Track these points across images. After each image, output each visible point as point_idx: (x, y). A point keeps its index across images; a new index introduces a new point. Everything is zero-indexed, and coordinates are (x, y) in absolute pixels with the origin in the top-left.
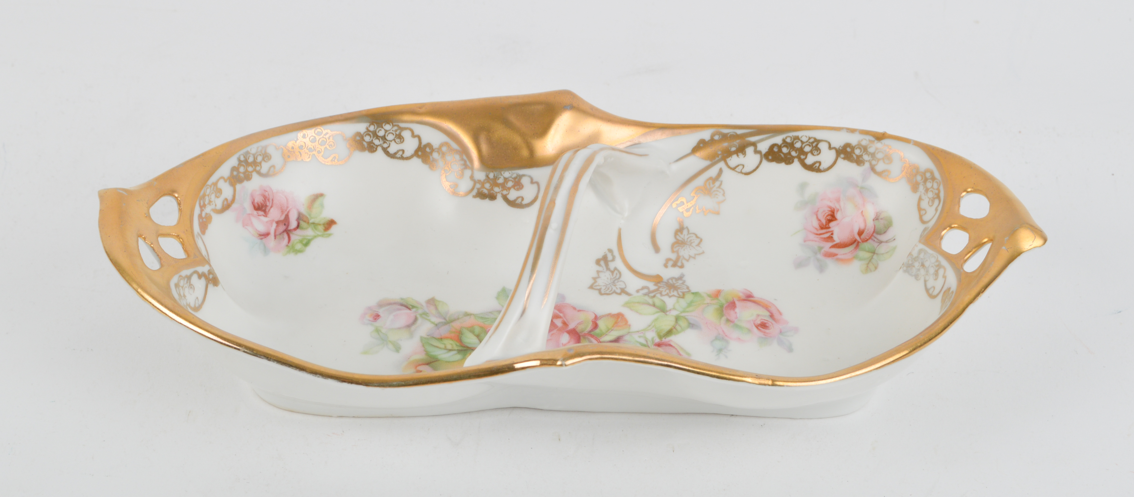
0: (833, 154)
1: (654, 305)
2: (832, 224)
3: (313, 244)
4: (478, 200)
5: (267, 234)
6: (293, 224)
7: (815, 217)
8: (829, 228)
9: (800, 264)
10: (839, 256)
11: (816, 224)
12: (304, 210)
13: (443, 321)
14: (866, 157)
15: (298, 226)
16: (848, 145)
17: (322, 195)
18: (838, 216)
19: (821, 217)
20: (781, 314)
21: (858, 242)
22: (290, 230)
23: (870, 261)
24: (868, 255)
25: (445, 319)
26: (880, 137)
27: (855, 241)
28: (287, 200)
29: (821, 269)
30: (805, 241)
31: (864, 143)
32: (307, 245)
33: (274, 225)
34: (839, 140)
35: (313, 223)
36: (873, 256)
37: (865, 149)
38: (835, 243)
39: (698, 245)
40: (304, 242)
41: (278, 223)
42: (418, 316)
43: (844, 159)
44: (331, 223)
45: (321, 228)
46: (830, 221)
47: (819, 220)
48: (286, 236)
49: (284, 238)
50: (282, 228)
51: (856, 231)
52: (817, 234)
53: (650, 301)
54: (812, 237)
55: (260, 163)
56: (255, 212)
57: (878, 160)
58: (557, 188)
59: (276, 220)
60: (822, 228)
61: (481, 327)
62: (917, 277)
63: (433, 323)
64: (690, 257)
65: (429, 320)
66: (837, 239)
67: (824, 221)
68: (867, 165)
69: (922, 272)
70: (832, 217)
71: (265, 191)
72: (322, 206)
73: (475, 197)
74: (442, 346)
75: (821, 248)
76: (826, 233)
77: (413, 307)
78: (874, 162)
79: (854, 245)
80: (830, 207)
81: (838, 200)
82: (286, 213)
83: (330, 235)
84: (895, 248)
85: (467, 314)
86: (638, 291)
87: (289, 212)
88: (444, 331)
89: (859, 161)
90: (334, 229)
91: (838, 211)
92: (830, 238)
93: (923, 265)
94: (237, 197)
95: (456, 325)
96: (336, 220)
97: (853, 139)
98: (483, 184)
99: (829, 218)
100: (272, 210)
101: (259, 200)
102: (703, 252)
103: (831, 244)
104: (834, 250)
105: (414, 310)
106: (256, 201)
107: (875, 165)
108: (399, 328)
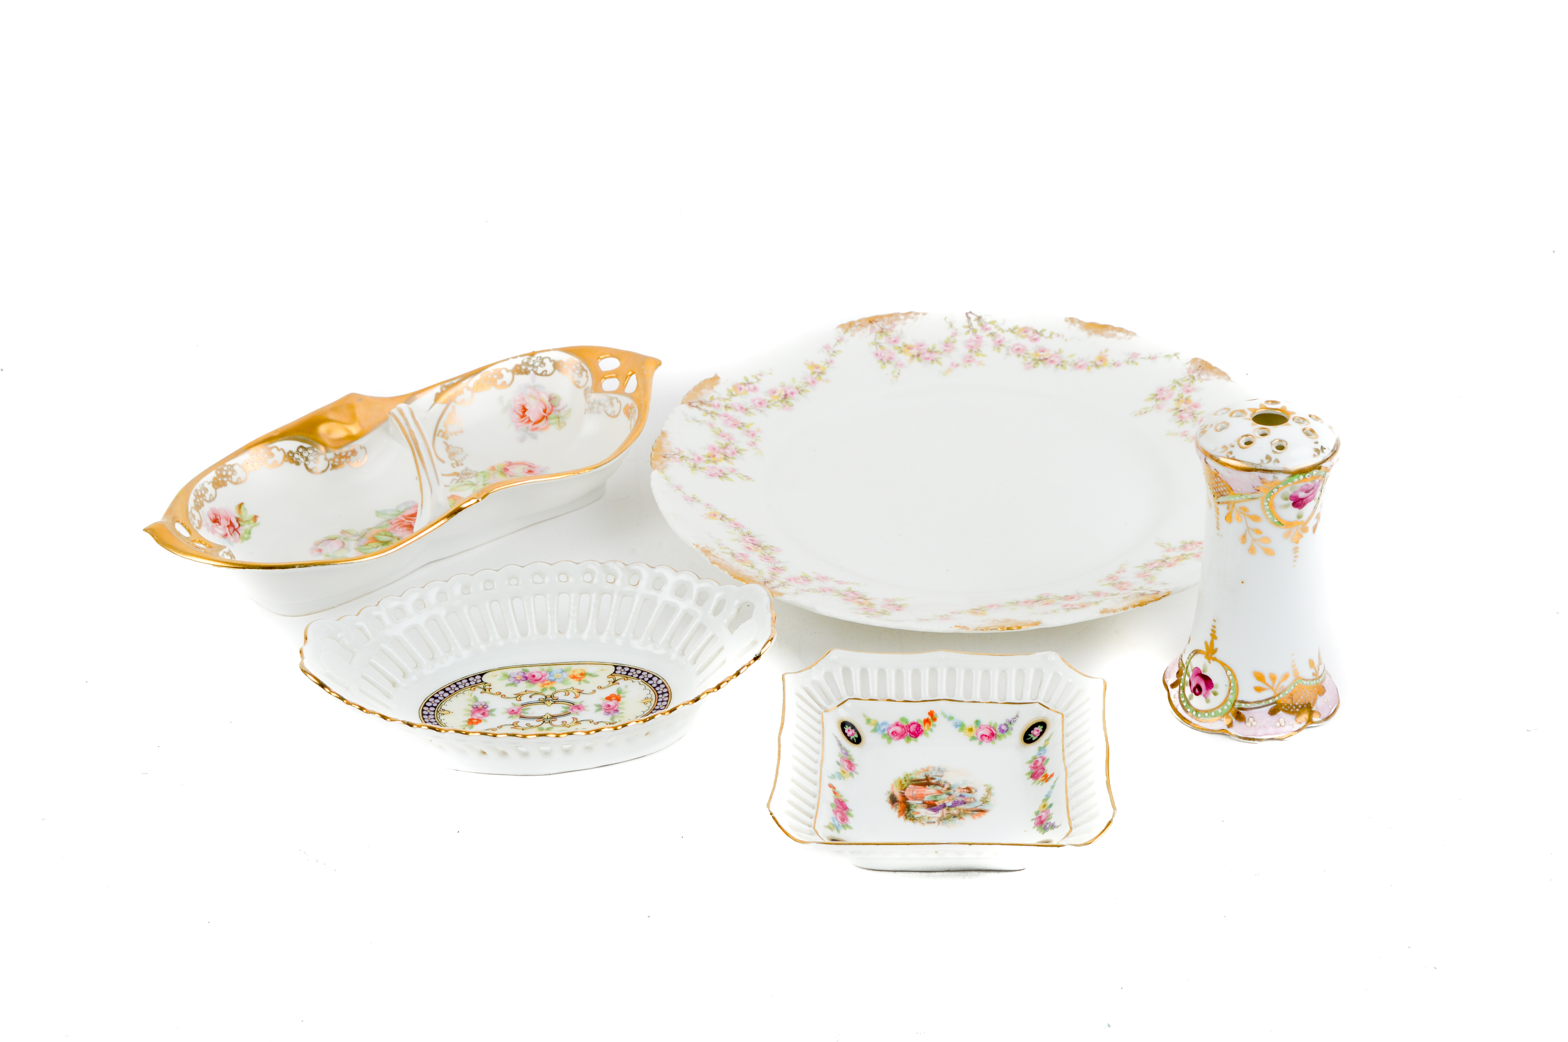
0: (510, 375)
1: (466, 485)
2: (526, 413)
3: (253, 531)
4: (334, 471)
5: (226, 535)
6: (236, 525)
7: (515, 413)
8: (526, 416)
9: (522, 440)
10: (540, 428)
11: (518, 417)
12: (238, 516)
13: (359, 537)
14: (530, 368)
15: (239, 525)
16: (517, 366)
17: (242, 504)
18: (527, 407)
19: (518, 412)
20: (533, 464)
21: (546, 417)
22: (237, 529)
23: (559, 422)
24: (556, 420)
25: (359, 536)
26: (532, 354)
27: (544, 416)
28: (226, 512)
29: (535, 437)
30: (517, 428)
31: (525, 361)
32: (250, 533)
33: (227, 528)
34: (511, 365)
35: (246, 521)
36: (559, 420)
37: (527, 364)
38: (533, 422)
39: (462, 451)
40: (248, 532)
41: (228, 526)
42: (343, 541)
43: (518, 374)
44: (255, 518)
45: (252, 522)
46: (524, 412)
47: (518, 414)
48: (235, 532)
49: (236, 534)
50: (232, 529)
51: (542, 411)
52: (521, 422)
53: (462, 484)
54: (519, 424)
55: (204, 495)
56: (214, 524)
57: (537, 367)
58: (407, 424)
59: (227, 525)
60: (522, 417)
61: (384, 531)
62: (599, 412)
63: (355, 540)
64: (462, 459)
65: (352, 540)
66: (533, 419)
67: (521, 414)
68: (532, 372)
69: (601, 408)
70: (525, 410)
71: (213, 510)
72: (245, 509)
73: (331, 470)
74: (371, 547)
75: (528, 428)
76: (526, 419)
77: (336, 538)
78: (535, 369)
79: (545, 419)
80: (521, 405)
81: (523, 399)
82: (229, 520)
83: (259, 524)
84: (570, 410)
85: (369, 529)
86: (451, 483)
87: (230, 519)
88: (364, 541)
89: (526, 372)
90: (258, 519)
91: (526, 405)
92: (529, 421)
93: (600, 404)
94: (202, 518)
95: (369, 535)
96: (257, 515)
97: (519, 361)
98: (333, 460)
99: (523, 410)
100: (221, 520)
101: (213, 517)
102: (467, 454)
103: (531, 424)
104: (535, 426)
105: (337, 539)
106: (212, 518)
107: (536, 371)
108: (339, 550)
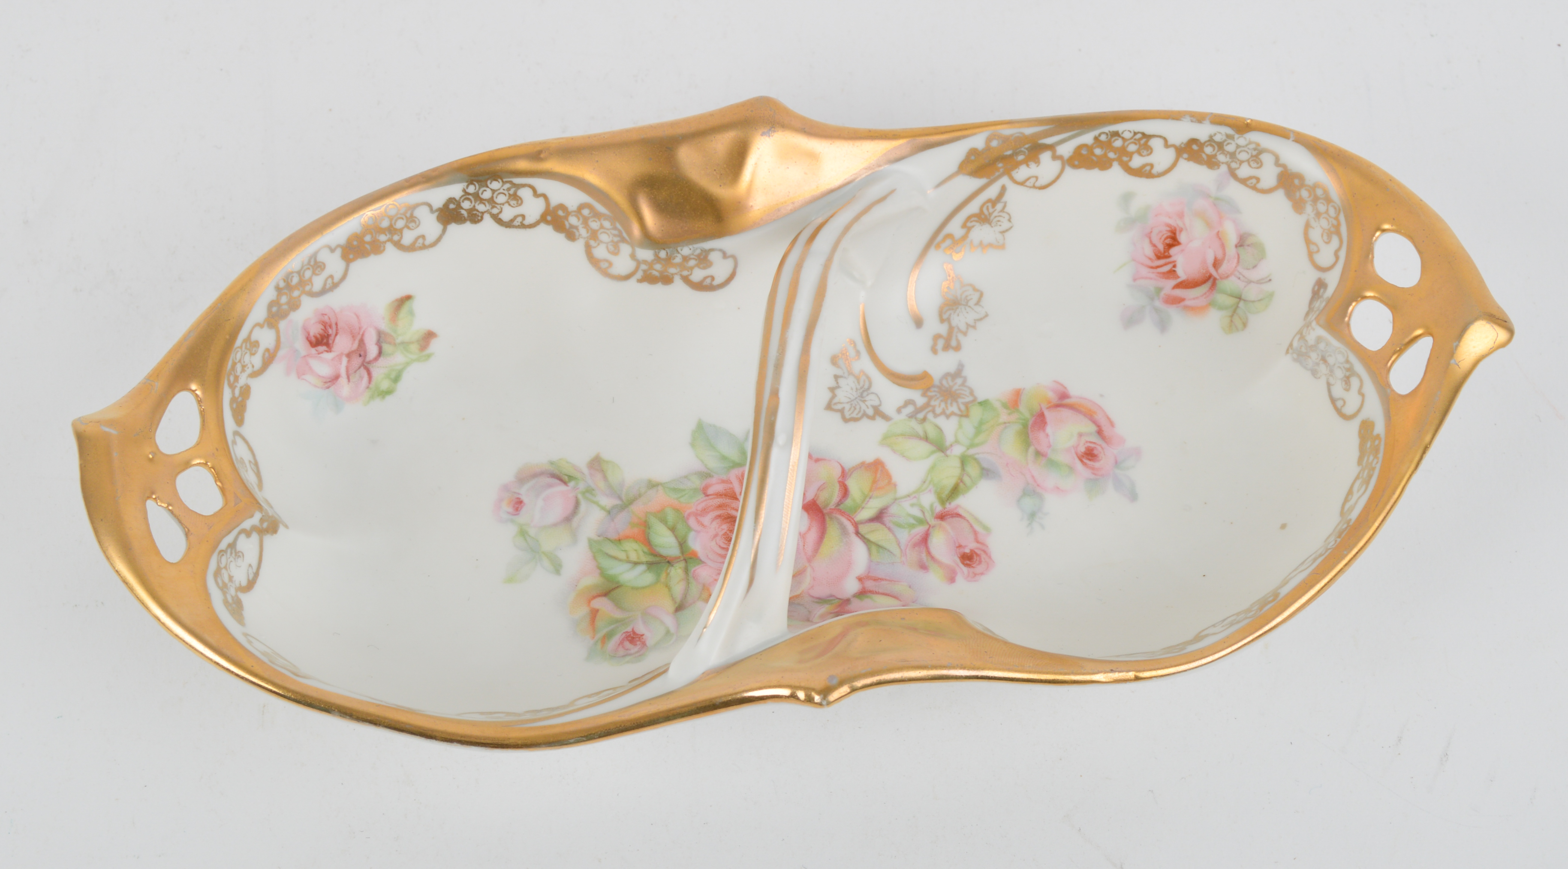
0: (1171, 154)
1: (926, 439)
2: (1173, 251)
3: (406, 377)
4: (645, 286)
5: (336, 378)
6: (372, 351)
7: (1147, 241)
8: (1169, 256)
9: (1130, 320)
10: (1187, 303)
11: (1149, 251)
12: (384, 326)
13: (618, 502)
14: (1221, 158)
15: (380, 353)
16: (1193, 141)
17: (408, 298)
18: (1182, 238)
19: (1156, 240)
20: (1112, 424)
21: (1215, 279)
22: (369, 362)
23: (1234, 312)
24: (1231, 301)
25: (620, 498)
26: (1243, 127)
27: (1210, 276)
28: (358, 317)
29: (1163, 325)
30: (1135, 280)
31: (1218, 138)
32: (396, 380)
33: (345, 360)
34: (1180, 133)
35: (403, 343)
36: (1238, 303)
37: (1220, 146)
38: (1179, 280)
39: (978, 303)
40: (393, 376)
41: (349, 355)
42: (580, 497)
43: (1188, 159)
44: (430, 336)
45: (414, 348)
46: (1170, 246)
47: (1154, 246)
48: (363, 372)
49: (361, 378)
50: (357, 361)
51: (1210, 260)
52: (1152, 268)
53: (919, 429)
54: (1145, 271)
55: (310, 280)
56: (313, 351)
57: (1241, 162)
59: (346, 351)
60: (1159, 258)
61: (677, 510)
62: (1314, 373)
63: (603, 508)
64: (968, 326)
65: (597, 503)
66: (1182, 273)
67: (1161, 247)
68: (1224, 168)
69: (1323, 368)
70: (1173, 240)
71: (323, 315)
72: (411, 313)
73: (640, 281)
74: (622, 555)
75: (1159, 290)
76: (1166, 264)
77: (571, 478)
78: (1234, 165)
79: (1208, 284)
80: (1168, 225)
81: (1181, 215)
82: (359, 337)
83: (429, 356)
84: (1271, 295)
85: (652, 485)
86: (899, 411)
87: (363, 335)
88: (622, 523)
89: (1211, 163)
90: (435, 346)
91: (1181, 230)
92: (1172, 273)
93: (1324, 360)
94: (283, 339)
95: (638, 508)
96: (434, 329)
97: (1203, 132)
98: (651, 265)
99: (1168, 241)
100: (338, 337)
101: (316, 330)
102: (987, 316)
103: (1173, 282)
104: (1179, 293)
105: (572, 484)
106: (312, 334)
107: (1236, 169)
108: (555, 525)
